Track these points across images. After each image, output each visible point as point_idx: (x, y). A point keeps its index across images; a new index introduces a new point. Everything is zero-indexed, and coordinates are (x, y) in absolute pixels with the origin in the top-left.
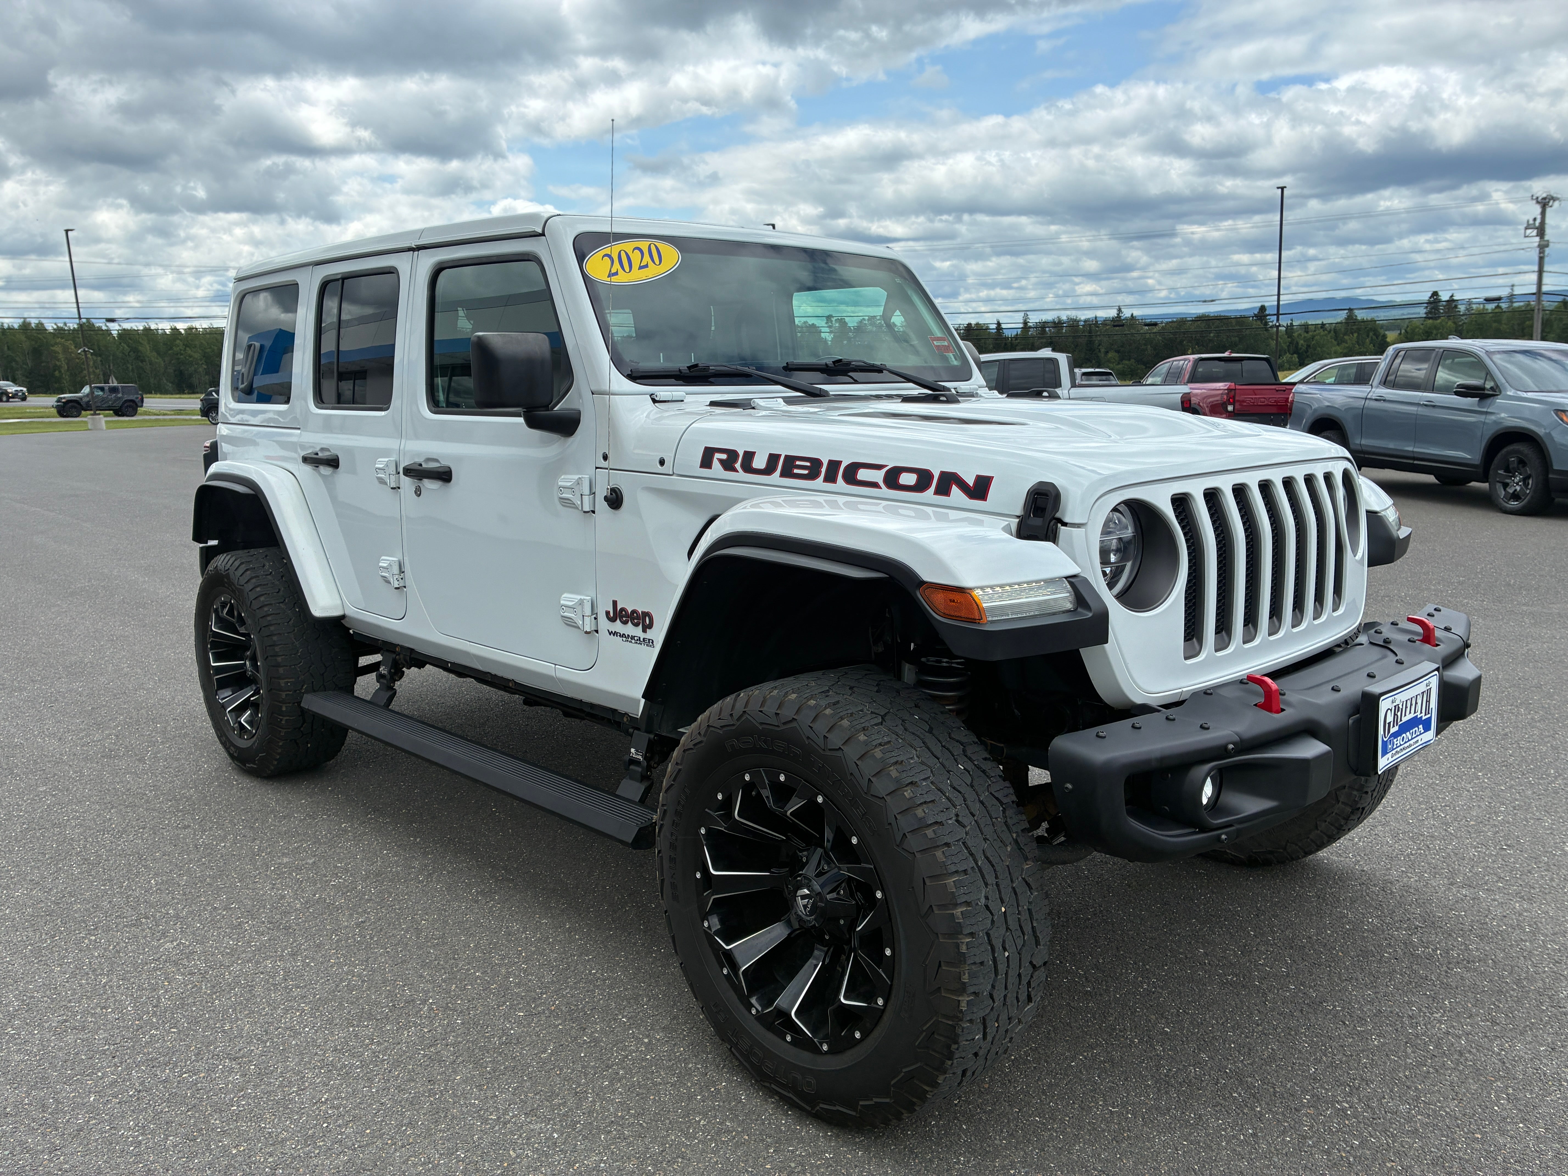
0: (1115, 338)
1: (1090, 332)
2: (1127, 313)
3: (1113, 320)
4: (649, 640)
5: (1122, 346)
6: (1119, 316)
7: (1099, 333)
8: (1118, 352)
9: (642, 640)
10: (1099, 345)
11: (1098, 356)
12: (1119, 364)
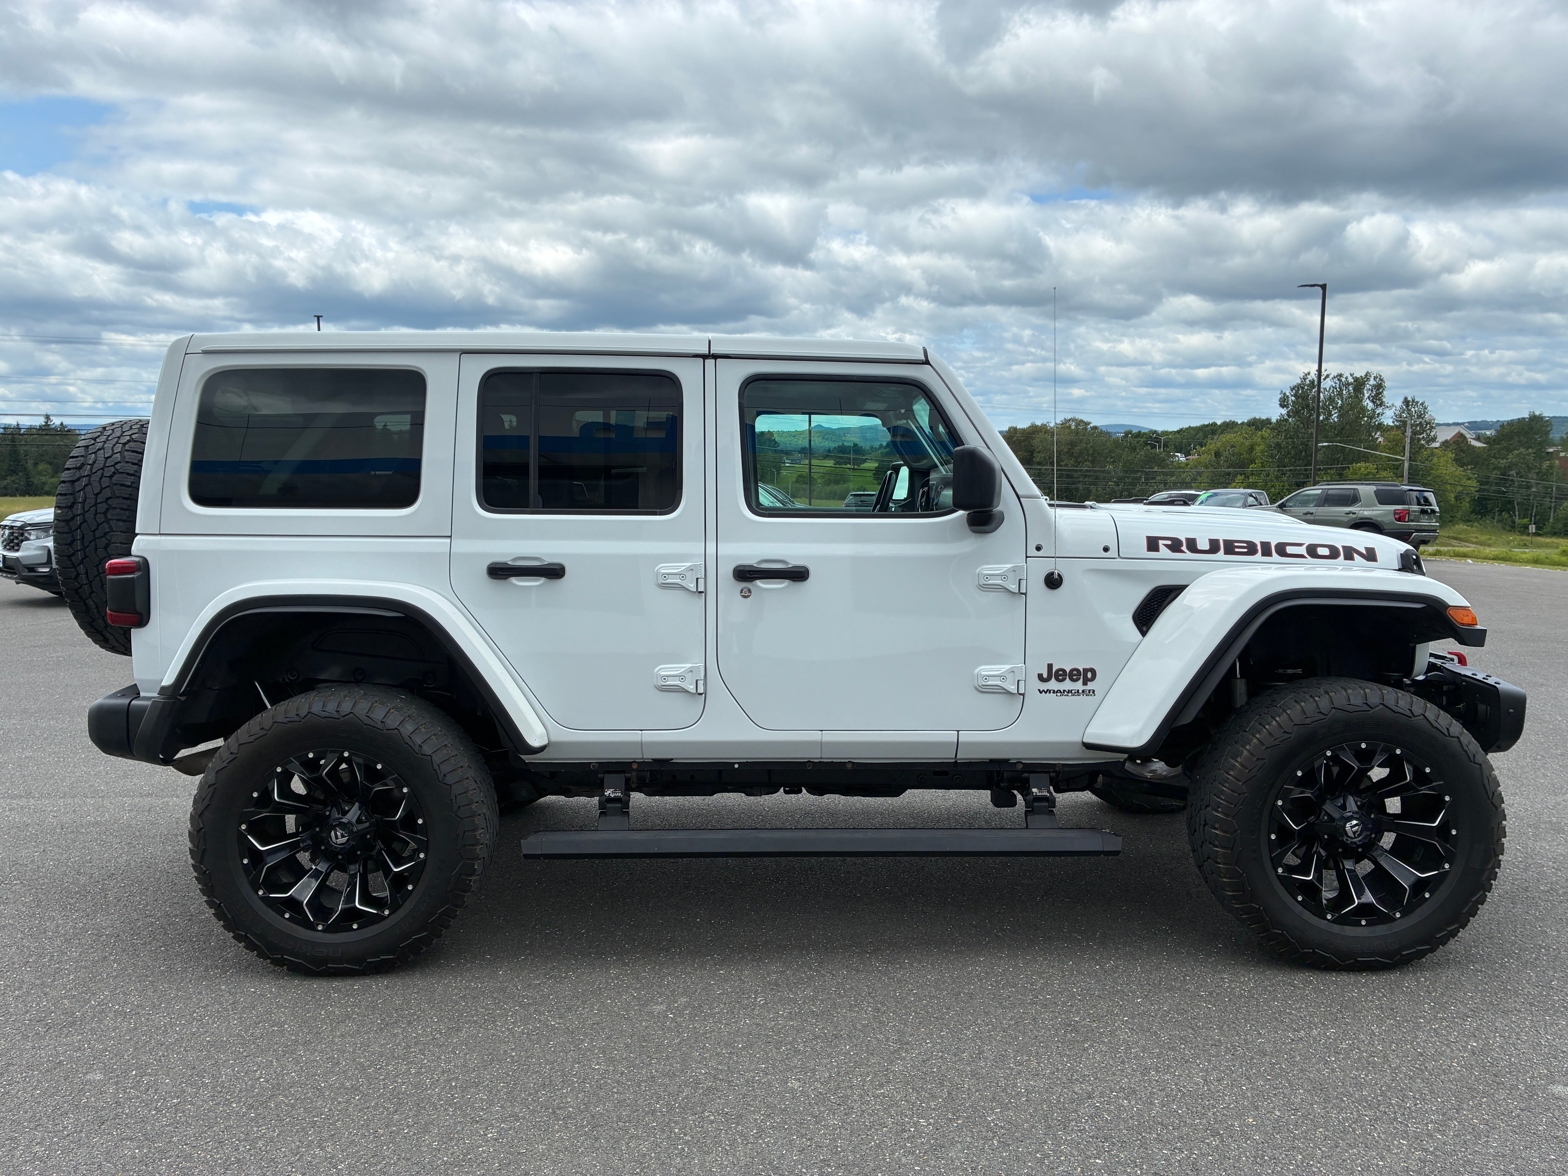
0: (45, 448)
1: (13, 440)
2: (56, 421)
3: (41, 428)
4: (1089, 691)
5: (55, 458)
6: (47, 425)
7: (23, 443)
8: (50, 464)
9: (1080, 691)
10: (26, 455)
11: (25, 468)
12: (52, 477)
